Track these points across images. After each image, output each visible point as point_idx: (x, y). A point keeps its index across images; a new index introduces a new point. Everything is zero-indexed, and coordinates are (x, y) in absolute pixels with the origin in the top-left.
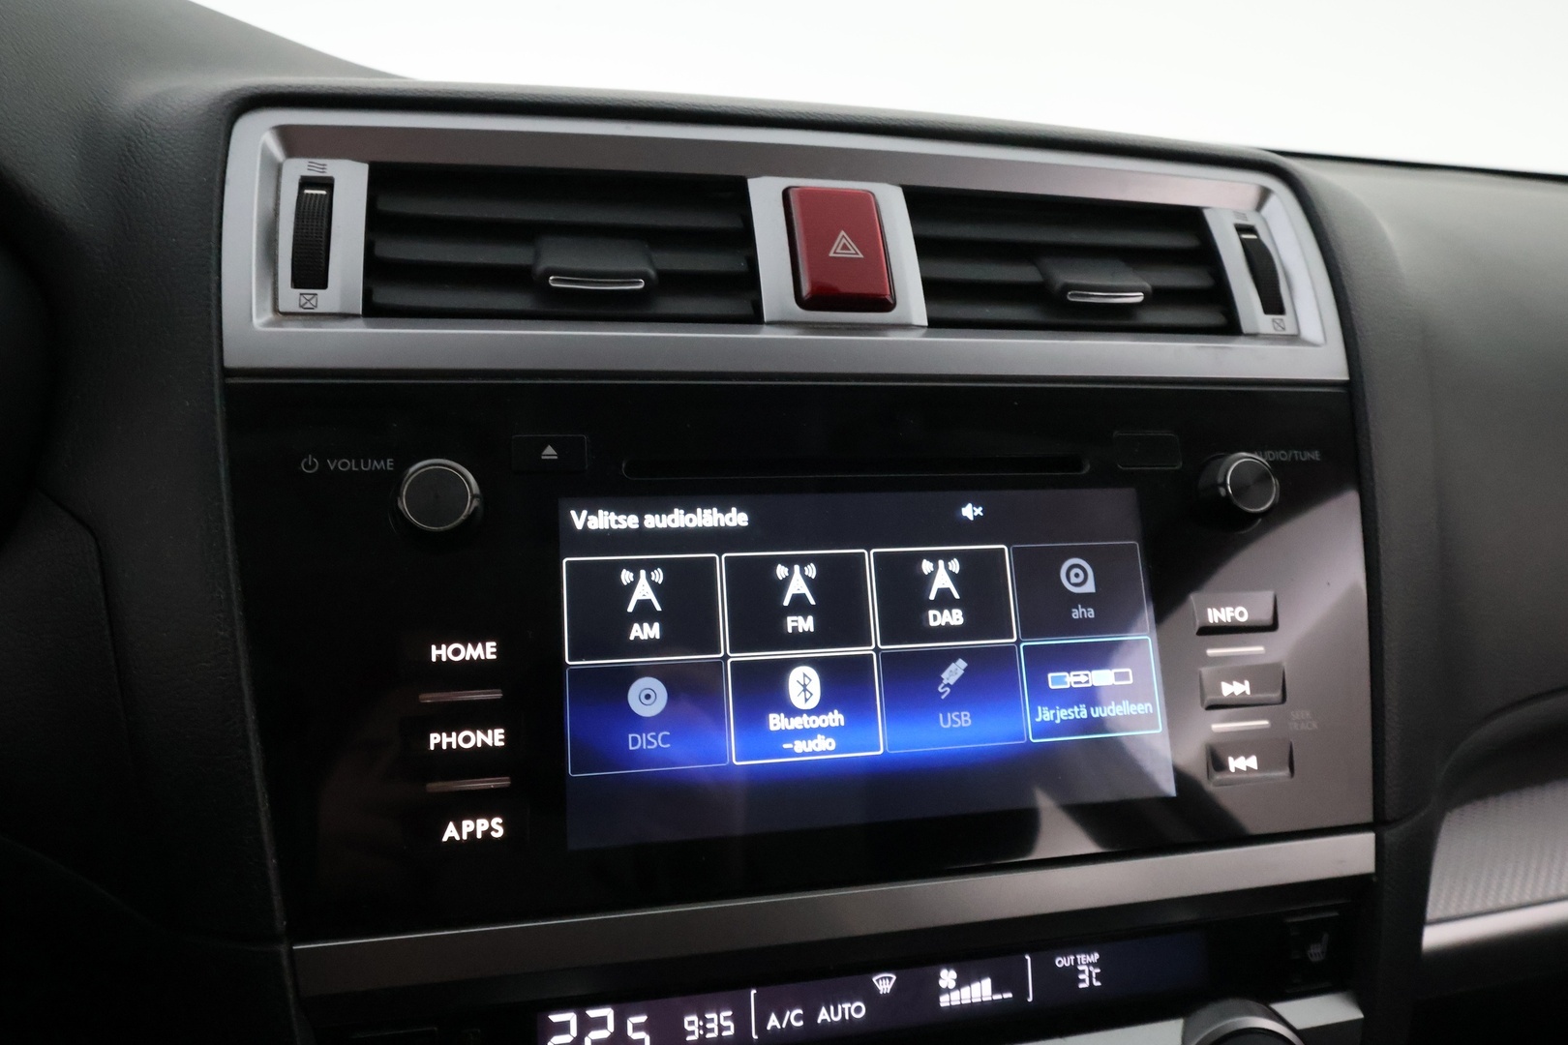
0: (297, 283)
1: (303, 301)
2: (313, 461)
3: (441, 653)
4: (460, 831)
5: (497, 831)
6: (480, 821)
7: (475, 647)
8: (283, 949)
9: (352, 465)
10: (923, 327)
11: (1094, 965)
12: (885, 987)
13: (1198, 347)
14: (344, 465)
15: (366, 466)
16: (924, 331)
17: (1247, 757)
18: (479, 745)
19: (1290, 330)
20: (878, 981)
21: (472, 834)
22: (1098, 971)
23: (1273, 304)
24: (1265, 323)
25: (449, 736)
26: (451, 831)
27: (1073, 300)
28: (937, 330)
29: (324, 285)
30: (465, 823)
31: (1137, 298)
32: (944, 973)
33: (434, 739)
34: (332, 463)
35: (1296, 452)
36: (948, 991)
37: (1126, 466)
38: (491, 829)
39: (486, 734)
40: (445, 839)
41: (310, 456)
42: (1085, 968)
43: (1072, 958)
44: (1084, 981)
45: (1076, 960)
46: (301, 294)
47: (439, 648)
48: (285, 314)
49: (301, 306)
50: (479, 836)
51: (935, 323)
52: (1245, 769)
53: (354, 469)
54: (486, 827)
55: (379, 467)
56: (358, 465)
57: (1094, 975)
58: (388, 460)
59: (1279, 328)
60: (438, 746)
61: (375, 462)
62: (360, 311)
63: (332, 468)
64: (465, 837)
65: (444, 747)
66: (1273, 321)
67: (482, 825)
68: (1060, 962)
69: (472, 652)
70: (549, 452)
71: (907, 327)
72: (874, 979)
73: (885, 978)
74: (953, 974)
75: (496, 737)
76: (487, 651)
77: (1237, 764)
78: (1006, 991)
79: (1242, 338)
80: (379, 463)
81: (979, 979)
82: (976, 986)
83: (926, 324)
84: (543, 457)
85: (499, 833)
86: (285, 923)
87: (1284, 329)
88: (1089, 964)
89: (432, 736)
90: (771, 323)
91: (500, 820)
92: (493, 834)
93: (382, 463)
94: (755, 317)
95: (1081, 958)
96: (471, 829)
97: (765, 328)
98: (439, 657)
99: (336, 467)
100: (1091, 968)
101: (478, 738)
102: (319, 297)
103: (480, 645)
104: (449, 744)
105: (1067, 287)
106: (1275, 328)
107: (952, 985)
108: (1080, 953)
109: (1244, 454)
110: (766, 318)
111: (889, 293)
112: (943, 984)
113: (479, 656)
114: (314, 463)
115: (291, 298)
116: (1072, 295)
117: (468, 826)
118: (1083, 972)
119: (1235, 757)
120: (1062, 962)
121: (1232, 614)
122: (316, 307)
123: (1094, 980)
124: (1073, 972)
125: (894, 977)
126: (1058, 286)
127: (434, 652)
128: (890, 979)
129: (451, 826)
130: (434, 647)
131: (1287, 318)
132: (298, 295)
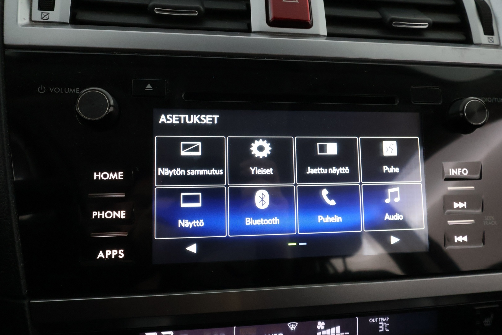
0: (41, 8)
1: (43, 16)
2: (43, 88)
3: (99, 176)
4: (105, 255)
5: (121, 255)
6: (113, 251)
7: (113, 174)
8: (26, 302)
9: (60, 90)
10: (324, 36)
11: (387, 322)
12: (293, 327)
13: (453, 48)
14: (57, 90)
15: (67, 91)
16: (325, 38)
17: (463, 236)
18: (114, 217)
19: (496, 42)
20: (290, 325)
21: (111, 256)
22: (388, 325)
23: (489, 30)
24: (484, 39)
25: (101, 213)
26: (101, 255)
27: (394, 26)
28: (332, 37)
29: (52, 9)
30: (107, 251)
31: (425, 26)
32: (319, 323)
33: (94, 214)
34: (52, 89)
35: (496, 98)
36: (320, 330)
37: (415, 102)
38: (118, 254)
39: (117, 213)
40: (98, 258)
41: (42, 86)
42: (382, 323)
43: (377, 319)
44: (381, 329)
45: (378, 320)
46: (42, 13)
47: (97, 174)
48: (34, 21)
49: (42, 18)
50: (113, 257)
51: (330, 35)
52: (461, 241)
53: (61, 92)
54: (116, 253)
55: (72, 92)
56: (63, 90)
57: (386, 327)
58: (77, 89)
59: (491, 42)
60: (96, 217)
61: (71, 89)
62: (68, 21)
63: (52, 91)
64: (107, 257)
65: (99, 217)
66: (488, 38)
67: (115, 252)
68: (371, 320)
69: (112, 176)
70: (149, 87)
71: (317, 36)
72: (288, 324)
73: (293, 324)
74: (323, 324)
75: (122, 214)
76: (119, 176)
77: (459, 239)
78: (347, 332)
79: (473, 46)
80: (73, 90)
81: (335, 326)
82: (333, 329)
83: (326, 34)
84: (146, 89)
85: (122, 256)
86: (27, 291)
87: (493, 42)
88: (384, 322)
89: (94, 212)
90: (255, 32)
91: (122, 251)
92: (120, 257)
93: (74, 89)
94: (248, 30)
95: (381, 319)
96: (110, 254)
97: (252, 34)
98: (97, 177)
99: (53, 91)
100: (385, 324)
101: (114, 214)
102: (50, 14)
103: (116, 173)
104: (101, 216)
105: (393, 20)
106: (489, 42)
107: (323, 328)
108: (381, 317)
109: (473, 98)
110: (253, 30)
111: (309, 19)
112: (318, 327)
113: (115, 178)
114: (43, 89)
115: (38, 15)
116: (395, 24)
117: (108, 252)
118: (381, 325)
119: (458, 236)
120: (372, 320)
121: (461, 172)
122: (48, 19)
123: (386, 329)
124: (377, 325)
125: (297, 324)
126: (388, 19)
127: (95, 176)
128: (295, 324)
129: (101, 252)
130: (95, 173)
131: (495, 38)
132: (41, 13)
